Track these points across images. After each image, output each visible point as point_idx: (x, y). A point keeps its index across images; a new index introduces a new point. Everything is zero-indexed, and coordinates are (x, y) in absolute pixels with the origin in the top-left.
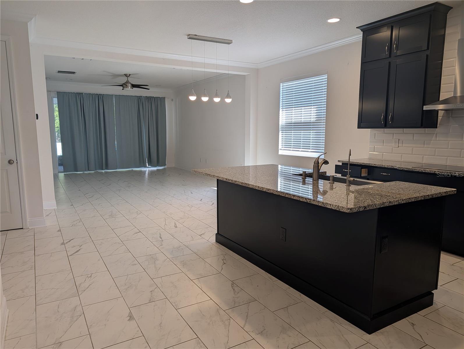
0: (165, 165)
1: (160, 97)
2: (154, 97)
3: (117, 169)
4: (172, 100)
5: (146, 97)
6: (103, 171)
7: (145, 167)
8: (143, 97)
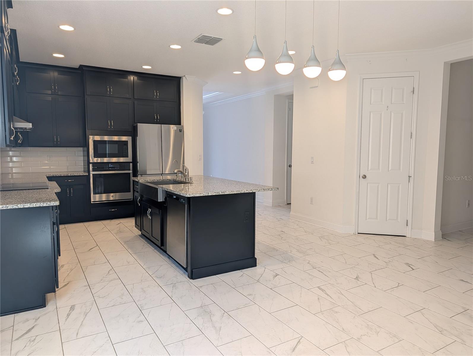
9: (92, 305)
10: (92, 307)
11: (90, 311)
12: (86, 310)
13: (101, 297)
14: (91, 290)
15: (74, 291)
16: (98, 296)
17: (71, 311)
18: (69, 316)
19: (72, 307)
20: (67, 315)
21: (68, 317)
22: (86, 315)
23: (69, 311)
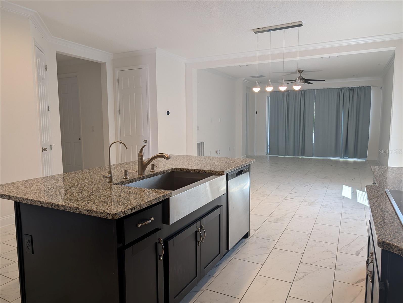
0: (365, 157)
1: (365, 86)
2: (357, 87)
3: (312, 156)
4: (381, 88)
5: (349, 87)
6: (300, 157)
7: (340, 157)
8: (345, 88)
9: (341, 249)
10: (342, 248)
11: (345, 246)
12: (347, 248)
13: (331, 252)
14: (336, 262)
15: (352, 269)
16: (333, 254)
17: (360, 251)
18: (361, 248)
19: (358, 254)
20: (363, 250)
21: (363, 248)
22: (349, 244)
23: (361, 252)
